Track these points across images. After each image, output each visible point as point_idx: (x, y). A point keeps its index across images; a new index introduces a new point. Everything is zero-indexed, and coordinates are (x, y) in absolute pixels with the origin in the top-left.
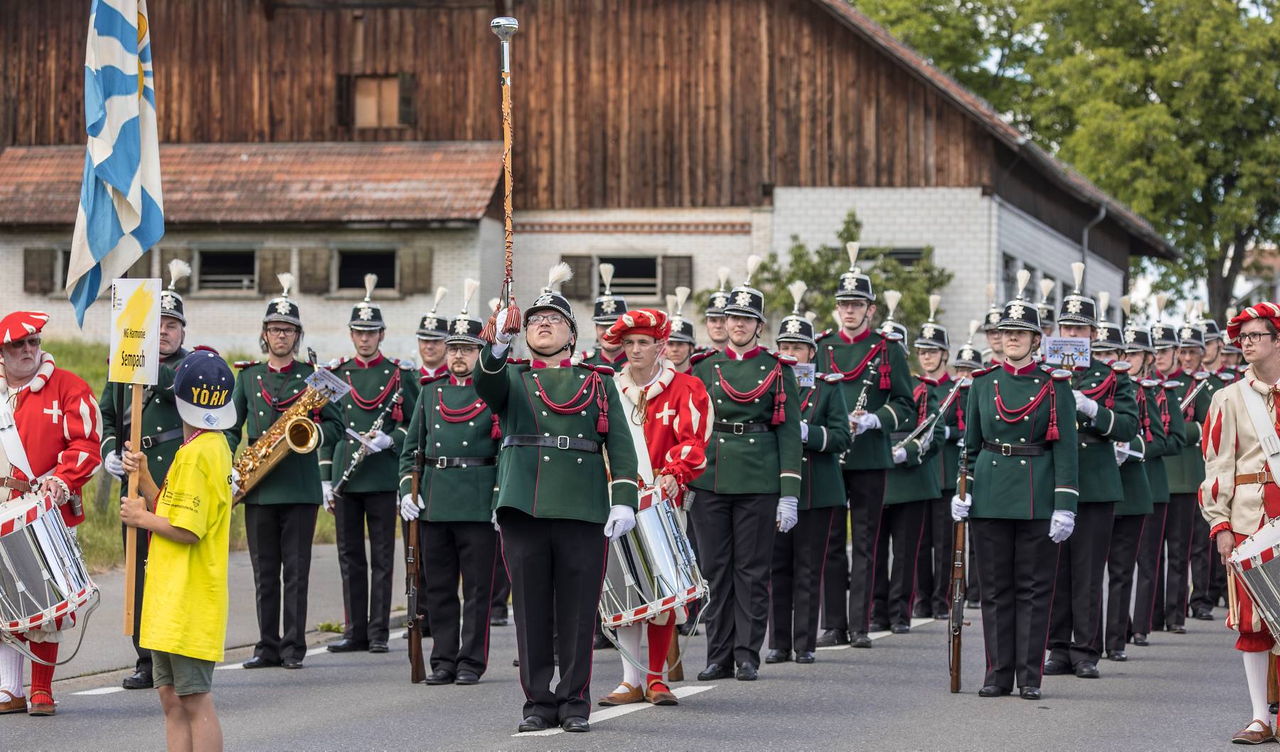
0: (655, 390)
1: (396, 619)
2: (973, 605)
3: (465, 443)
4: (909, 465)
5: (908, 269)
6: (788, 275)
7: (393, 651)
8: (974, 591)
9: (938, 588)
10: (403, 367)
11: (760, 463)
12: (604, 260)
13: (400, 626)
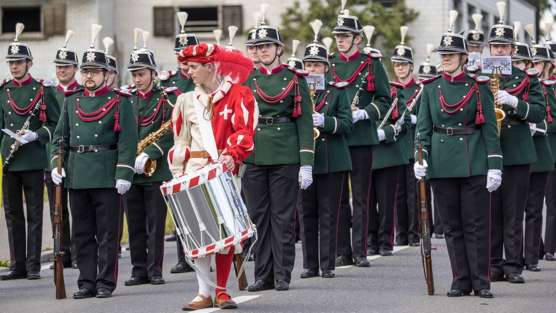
0: (218, 96)
1: (45, 256)
2: (439, 236)
3: (96, 135)
4: (388, 141)
5: (389, 10)
6: (307, 16)
7: (43, 278)
8: (439, 227)
9: (412, 225)
10: (46, 85)
11: (285, 143)
12: (182, 9)
13: (48, 261)
